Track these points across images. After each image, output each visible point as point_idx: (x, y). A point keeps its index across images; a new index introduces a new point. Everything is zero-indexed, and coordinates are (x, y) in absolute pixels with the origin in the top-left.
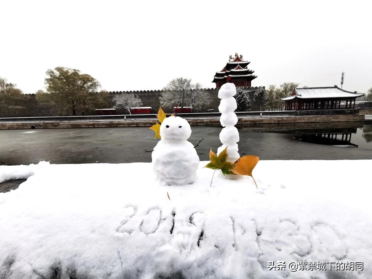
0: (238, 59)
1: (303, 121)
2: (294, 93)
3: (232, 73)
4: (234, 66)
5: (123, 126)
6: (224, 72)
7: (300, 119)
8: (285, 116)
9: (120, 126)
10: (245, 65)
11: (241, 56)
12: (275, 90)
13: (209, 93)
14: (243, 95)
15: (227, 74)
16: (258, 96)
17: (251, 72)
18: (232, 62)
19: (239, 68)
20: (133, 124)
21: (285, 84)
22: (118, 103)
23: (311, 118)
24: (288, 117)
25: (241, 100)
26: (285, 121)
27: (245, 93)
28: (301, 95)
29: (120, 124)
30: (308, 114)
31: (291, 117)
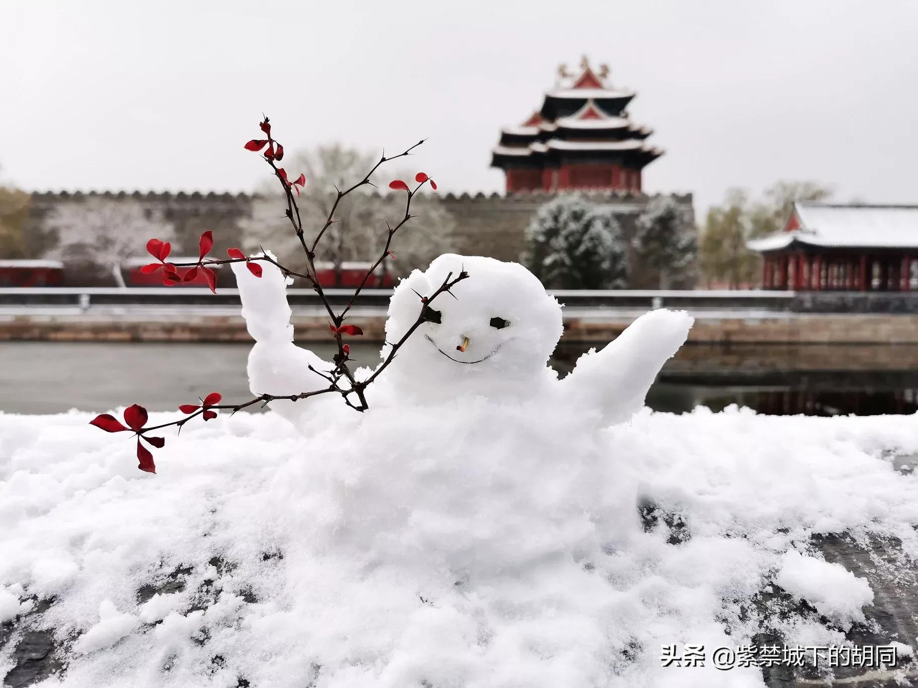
0: (588, 80)
1: (824, 337)
2: (793, 224)
3: (564, 134)
4: (571, 106)
5: (71, 335)
6: (533, 131)
7: (813, 327)
8: (755, 315)
9: (60, 335)
10: (616, 106)
11: (605, 71)
12: (748, 207)
13: (450, 210)
14: (588, 226)
15: (544, 137)
16: (651, 230)
17: (639, 135)
18: (567, 89)
19: (591, 115)
20: (116, 328)
21: (784, 188)
22: (68, 238)
23: (857, 327)
24: (764, 321)
25: (579, 243)
26: (753, 332)
27: (602, 217)
28: (814, 233)
29: (58, 328)
30: (843, 308)
31: (775, 321)
